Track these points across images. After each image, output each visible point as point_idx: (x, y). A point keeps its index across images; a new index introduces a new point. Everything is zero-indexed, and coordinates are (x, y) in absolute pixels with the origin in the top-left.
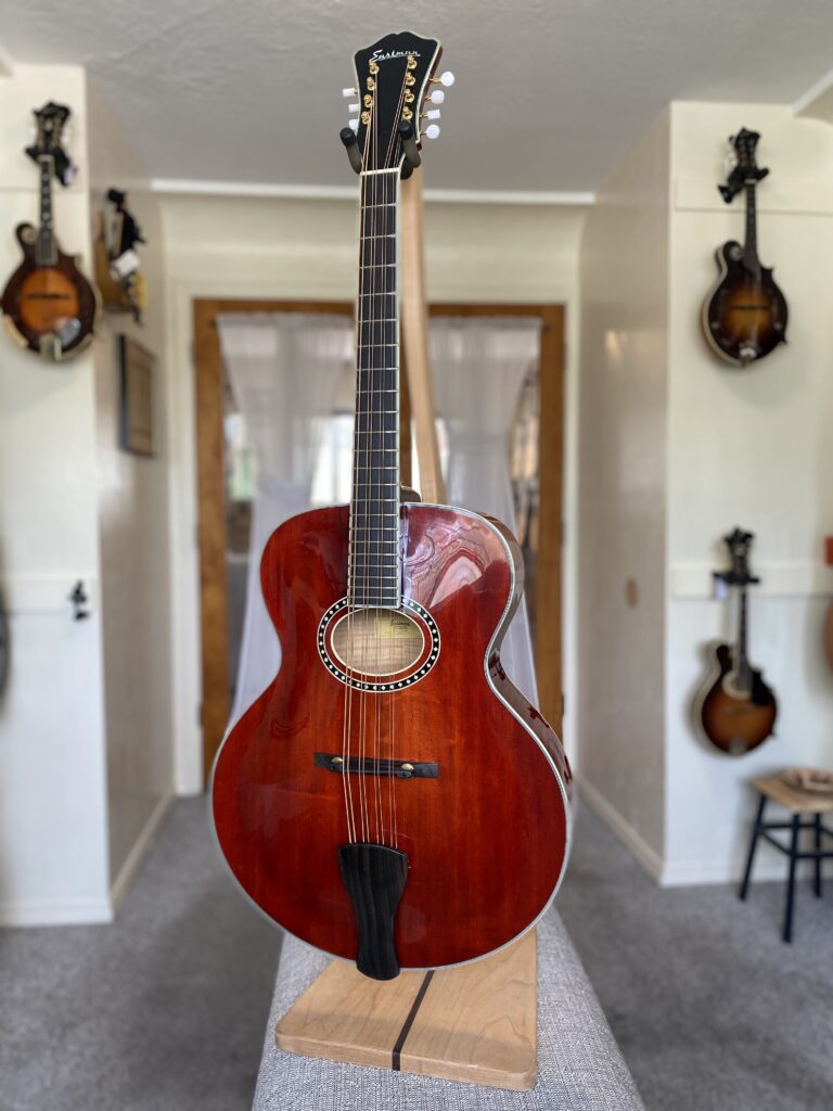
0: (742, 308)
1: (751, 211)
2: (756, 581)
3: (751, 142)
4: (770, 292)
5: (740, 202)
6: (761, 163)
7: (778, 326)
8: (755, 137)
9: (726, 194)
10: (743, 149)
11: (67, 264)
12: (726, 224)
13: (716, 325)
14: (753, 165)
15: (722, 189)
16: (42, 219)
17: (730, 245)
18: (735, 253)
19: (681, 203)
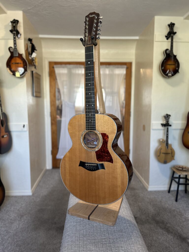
0: (169, 64)
1: (172, 42)
2: (170, 126)
3: (173, 26)
4: (176, 61)
5: (170, 40)
6: (175, 31)
7: (177, 69)
8: (174, 24)
9: (167, 38)
10: (171, 27)
11: (20, 56)
12: (166, 45)
13: (163, 68)
14: (173, 31)
15: (166, 37)
16: (14, 46)
17: (167, 50)
18: (168, 52)
19: (156, 40)
